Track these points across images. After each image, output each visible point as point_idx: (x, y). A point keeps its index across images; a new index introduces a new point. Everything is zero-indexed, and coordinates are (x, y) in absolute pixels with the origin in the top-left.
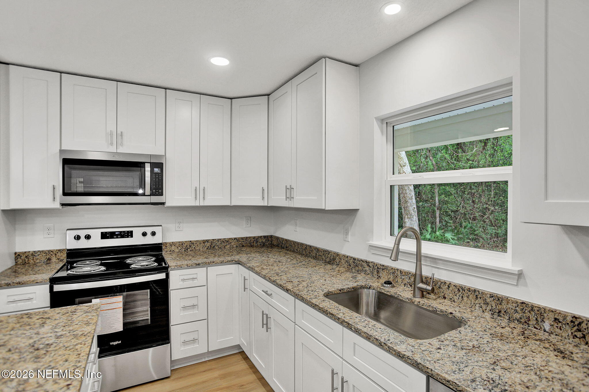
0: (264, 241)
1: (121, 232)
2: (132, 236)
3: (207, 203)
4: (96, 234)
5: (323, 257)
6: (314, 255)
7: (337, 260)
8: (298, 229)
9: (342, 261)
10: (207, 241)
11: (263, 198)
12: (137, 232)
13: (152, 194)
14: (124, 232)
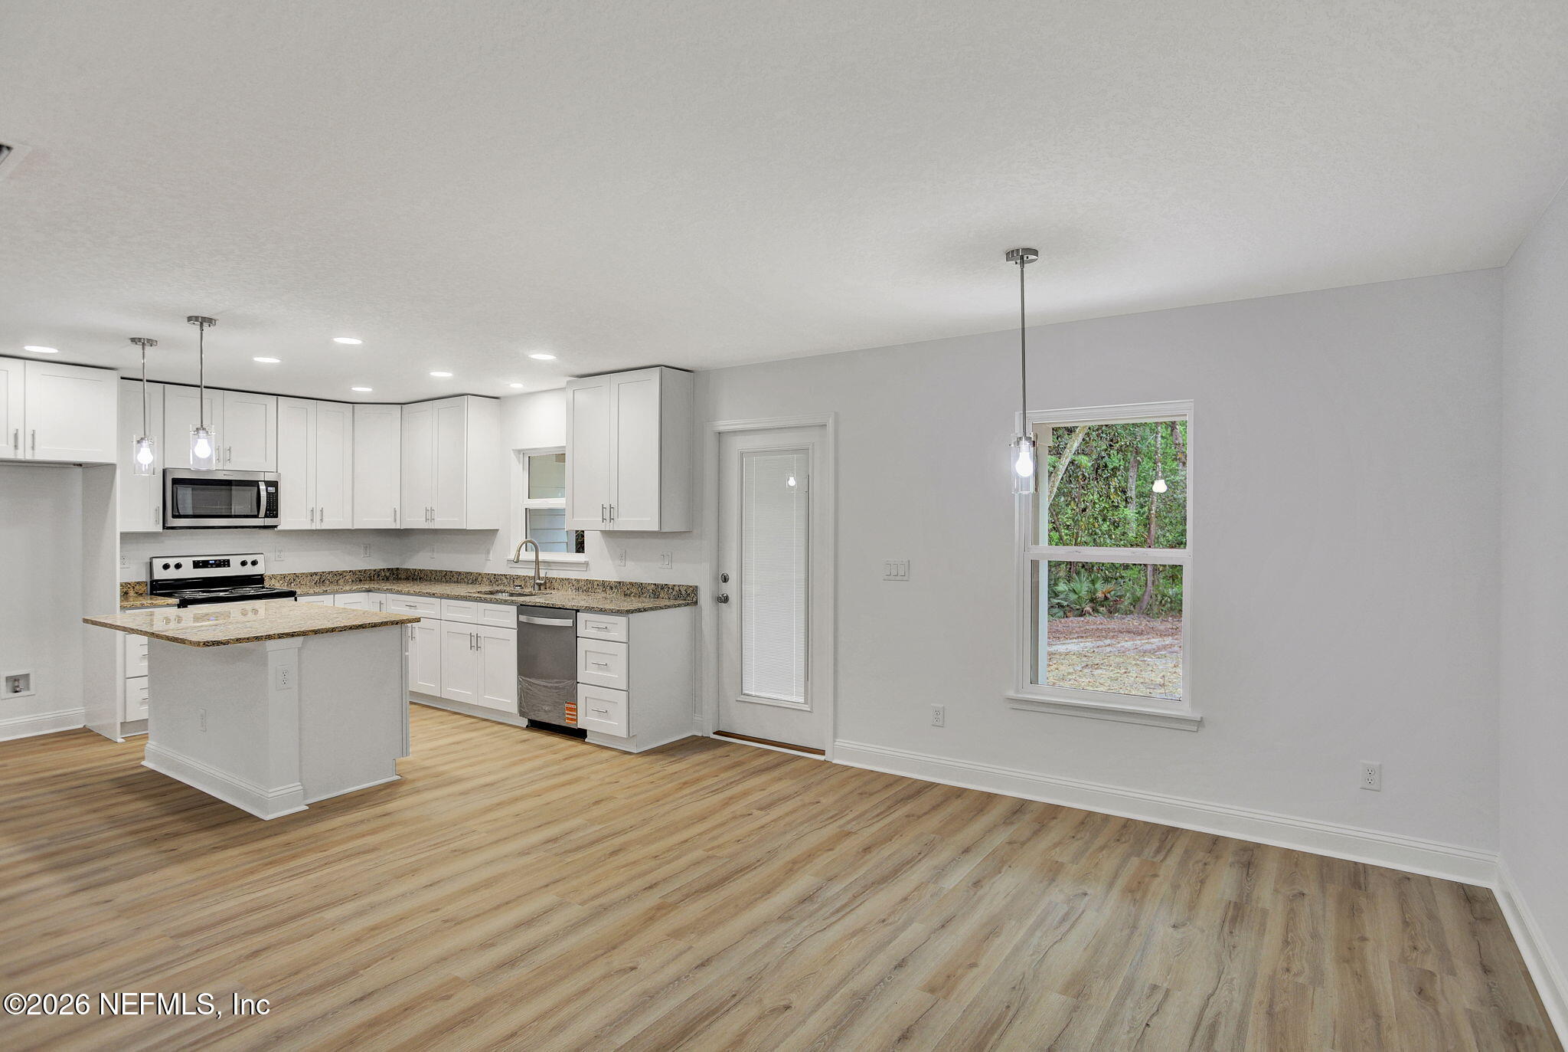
0: (388, 574)
1: (216, 561)
2: (229, 566)
3: (325, 527)
4: (187, 563)
5: (466, 580)
6: (456, 580)
7: (480, 579)
8: (435, 555)
9: (484, 579)
10: (316, 574)
11: (395, 521)
12: (235, 561)
13: (266, 516)
14: (220, 560)
